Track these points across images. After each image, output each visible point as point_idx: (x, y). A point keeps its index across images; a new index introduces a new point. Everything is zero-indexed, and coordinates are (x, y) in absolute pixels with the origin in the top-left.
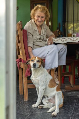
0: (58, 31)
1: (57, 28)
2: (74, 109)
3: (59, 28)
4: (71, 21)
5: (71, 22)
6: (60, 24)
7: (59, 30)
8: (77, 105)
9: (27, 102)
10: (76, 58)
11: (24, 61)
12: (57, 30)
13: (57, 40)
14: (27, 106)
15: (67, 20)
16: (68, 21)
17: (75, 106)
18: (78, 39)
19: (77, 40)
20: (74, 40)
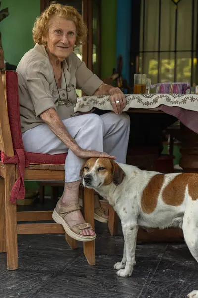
0: (115, 77)
1: (114, 69)
2: (143, 293)
3: (118, 70)
4: (154, 52)
5: (152, 53)
6: (120, 59)
7: (120, 76)
8: (153, 282)
9: (14, 275)
10: (163, 153)
11: (9, 158)
12: (114, 74)
13: (103, 103)
14: (11, 285)
15: (141, 49)
16: (143, 52)
17: (147, 283)
18: (159, 100)
19: (155, 101)
20: (147, 103)
